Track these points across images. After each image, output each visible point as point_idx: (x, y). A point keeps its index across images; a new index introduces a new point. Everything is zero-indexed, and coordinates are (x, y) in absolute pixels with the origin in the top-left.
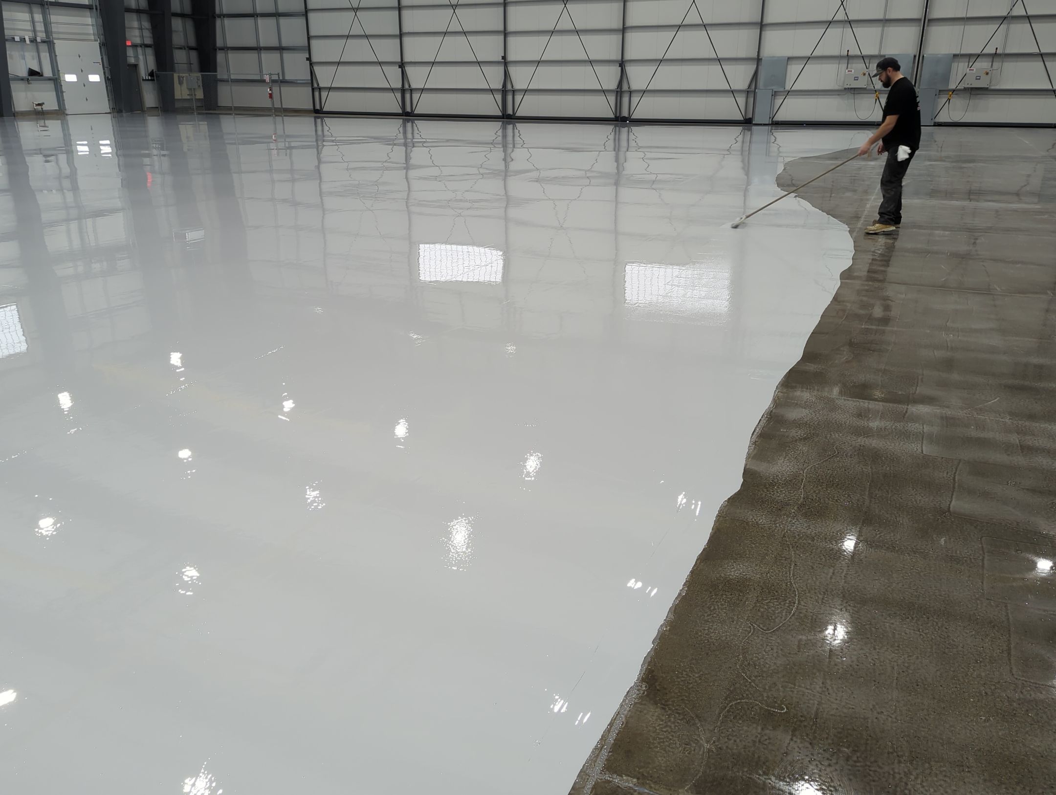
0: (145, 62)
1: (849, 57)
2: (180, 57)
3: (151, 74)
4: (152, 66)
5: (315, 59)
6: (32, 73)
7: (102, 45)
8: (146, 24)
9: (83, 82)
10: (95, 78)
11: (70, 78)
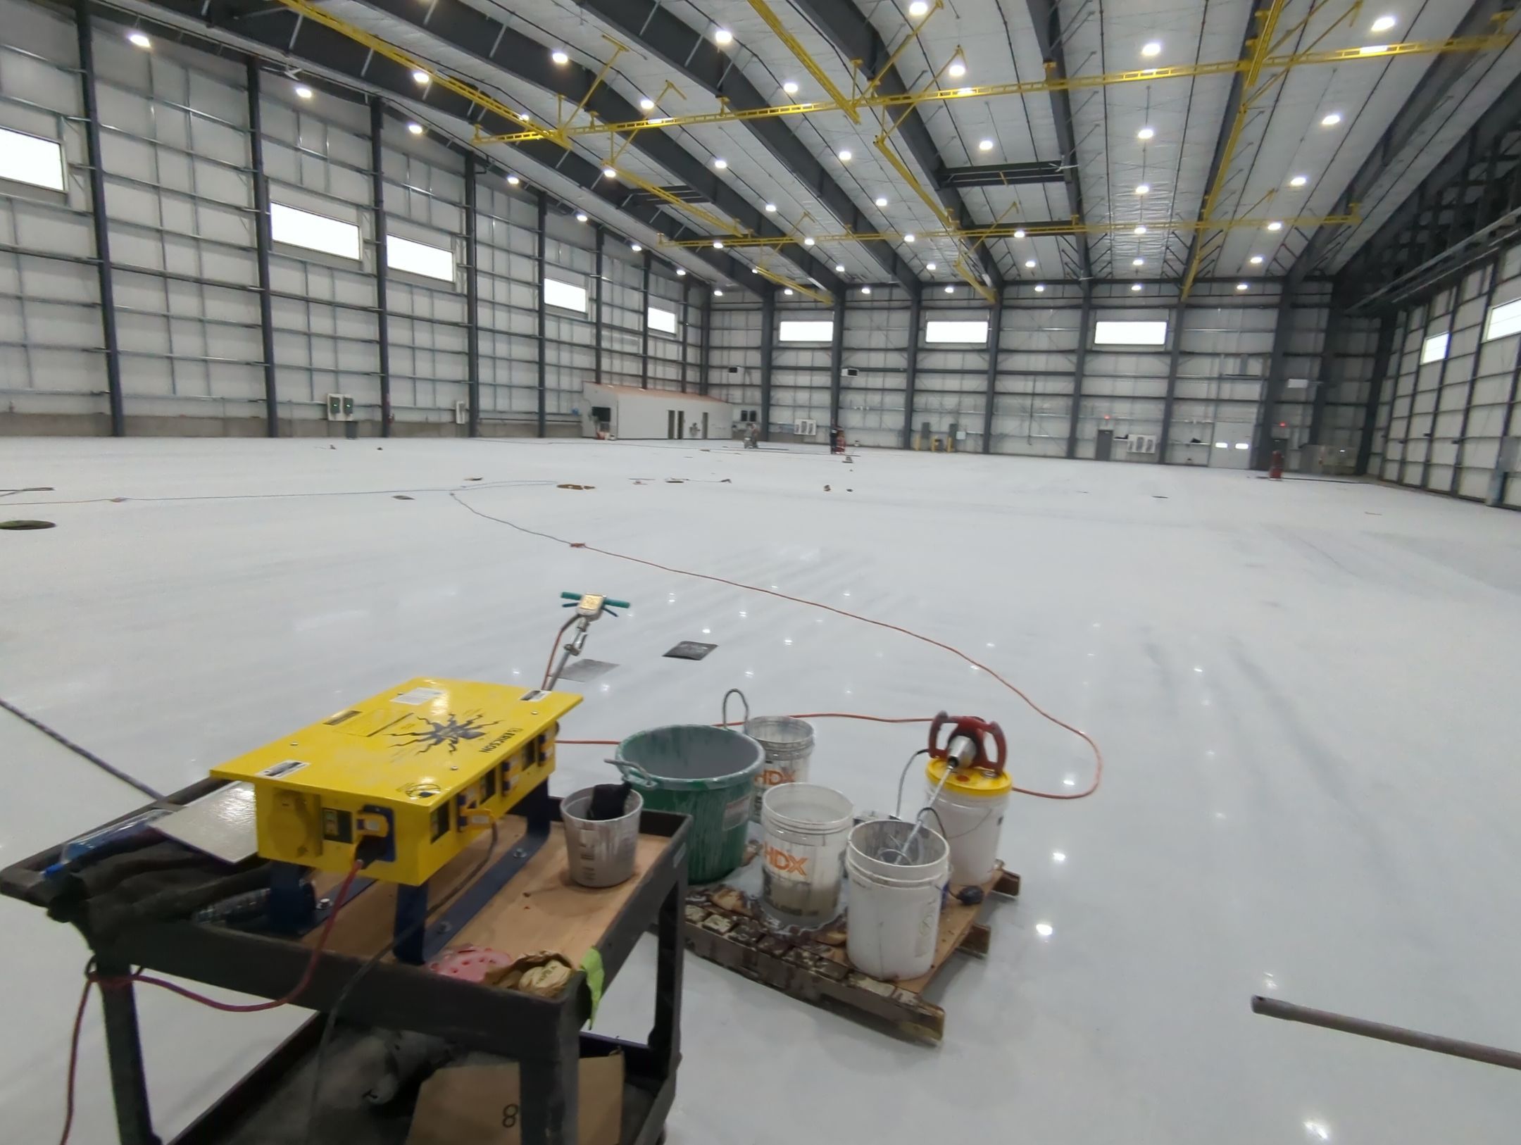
0: (1298, 437)
2: (1343, 435)
3: (1300, 447)
4: (1305, 439)
6: (1195, 441)
7: (1258, 426)
8: (1310, 411)
9: (1231, 448)
10: (1243, 446)
11: (1221, 445)
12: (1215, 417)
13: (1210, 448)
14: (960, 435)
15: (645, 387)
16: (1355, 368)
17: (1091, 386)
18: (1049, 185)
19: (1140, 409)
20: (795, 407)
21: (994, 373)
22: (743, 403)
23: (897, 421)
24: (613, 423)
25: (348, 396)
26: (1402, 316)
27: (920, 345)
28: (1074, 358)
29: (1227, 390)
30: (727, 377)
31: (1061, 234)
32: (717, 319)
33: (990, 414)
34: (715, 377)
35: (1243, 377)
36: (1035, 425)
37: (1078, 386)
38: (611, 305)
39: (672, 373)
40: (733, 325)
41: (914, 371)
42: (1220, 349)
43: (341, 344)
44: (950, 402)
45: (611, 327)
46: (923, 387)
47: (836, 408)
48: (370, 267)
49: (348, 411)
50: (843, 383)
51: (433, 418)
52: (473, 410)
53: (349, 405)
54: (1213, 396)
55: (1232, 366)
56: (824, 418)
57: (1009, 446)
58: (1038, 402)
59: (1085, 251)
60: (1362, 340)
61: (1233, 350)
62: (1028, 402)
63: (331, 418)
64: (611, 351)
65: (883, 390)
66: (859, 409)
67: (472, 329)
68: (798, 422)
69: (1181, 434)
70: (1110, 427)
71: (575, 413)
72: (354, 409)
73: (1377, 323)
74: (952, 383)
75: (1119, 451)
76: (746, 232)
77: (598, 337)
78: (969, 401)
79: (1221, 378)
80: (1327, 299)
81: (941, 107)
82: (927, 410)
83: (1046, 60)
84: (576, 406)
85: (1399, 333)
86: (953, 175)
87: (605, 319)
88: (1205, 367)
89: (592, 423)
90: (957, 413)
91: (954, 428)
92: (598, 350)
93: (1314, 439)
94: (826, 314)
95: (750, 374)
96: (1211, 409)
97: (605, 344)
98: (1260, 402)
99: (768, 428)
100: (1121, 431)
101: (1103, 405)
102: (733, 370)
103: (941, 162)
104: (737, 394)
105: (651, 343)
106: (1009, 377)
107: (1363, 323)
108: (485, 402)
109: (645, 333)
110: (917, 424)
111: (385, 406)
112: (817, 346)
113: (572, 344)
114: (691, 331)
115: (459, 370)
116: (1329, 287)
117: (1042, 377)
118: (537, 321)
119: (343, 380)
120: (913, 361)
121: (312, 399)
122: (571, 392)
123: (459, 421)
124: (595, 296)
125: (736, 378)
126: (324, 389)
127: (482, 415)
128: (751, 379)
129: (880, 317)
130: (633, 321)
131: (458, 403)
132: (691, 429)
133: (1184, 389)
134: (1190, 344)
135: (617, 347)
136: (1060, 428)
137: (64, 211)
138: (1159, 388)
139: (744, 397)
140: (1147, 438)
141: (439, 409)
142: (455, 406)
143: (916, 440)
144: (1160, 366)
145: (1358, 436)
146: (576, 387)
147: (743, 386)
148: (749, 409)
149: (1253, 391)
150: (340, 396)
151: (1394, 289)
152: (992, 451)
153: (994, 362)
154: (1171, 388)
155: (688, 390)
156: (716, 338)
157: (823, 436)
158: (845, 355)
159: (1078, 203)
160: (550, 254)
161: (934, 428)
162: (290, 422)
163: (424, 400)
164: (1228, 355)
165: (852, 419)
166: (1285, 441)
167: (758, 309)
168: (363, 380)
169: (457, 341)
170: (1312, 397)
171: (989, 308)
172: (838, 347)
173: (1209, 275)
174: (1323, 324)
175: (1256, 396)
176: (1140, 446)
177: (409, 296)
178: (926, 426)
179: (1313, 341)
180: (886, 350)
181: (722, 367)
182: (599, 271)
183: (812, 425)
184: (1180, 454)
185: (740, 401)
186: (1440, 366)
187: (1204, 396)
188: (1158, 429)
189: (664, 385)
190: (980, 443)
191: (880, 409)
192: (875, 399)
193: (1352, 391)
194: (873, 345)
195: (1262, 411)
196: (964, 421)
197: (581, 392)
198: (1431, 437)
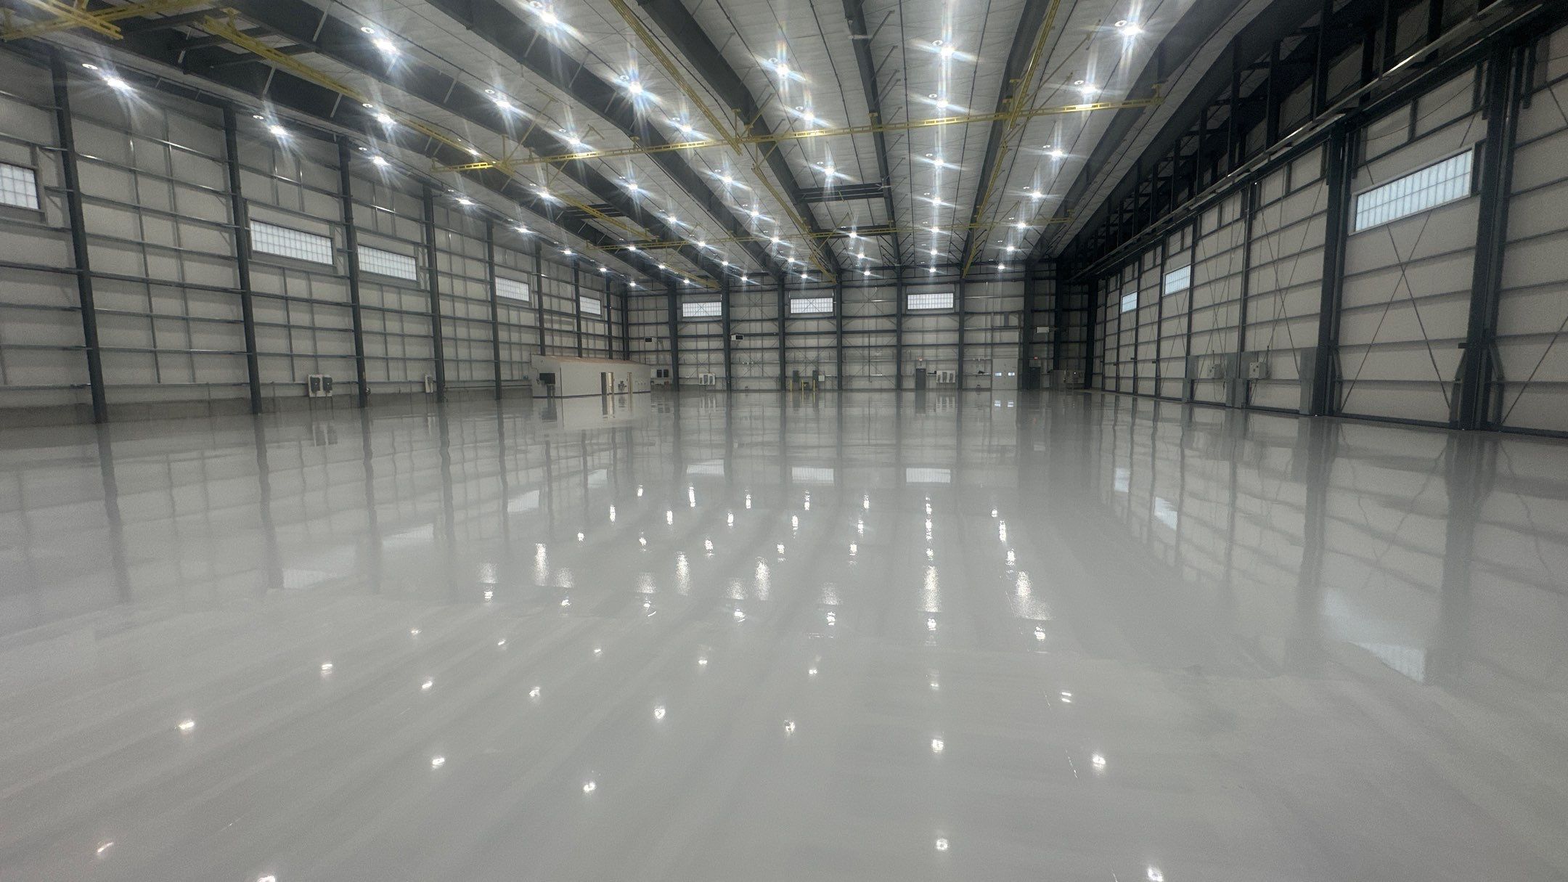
0: (1047, 366)
1: (1214, 355)
4: (1051, 367)
5: (1106, 361)
6: (980, 372)
12: (992, 355)
13: (991, 376)
14: (821, 378)
15: (580, 356)
16: (1076, 318)
17: (910, 339)
18: (872, 200)
19: (943, 353)
20: (698, 365)
21: (840, 333)
22: (658, 364)
23: (774, 371)
24: (557, 384)
25: (327, 376)
26: (1102, 283)
27: (786, 315)
28: (894, 320)
29: (998, 337)
30: (643, 345)
31: (881, 235)
32: (633, 304)
33: (841, 361)
34: (634, 346)
35: (1006, 327)
36: (872, 368)
37: (899, 340)
38: (550, 296)
39: (601, 344)
40: (646, 307)
41: (783, 334)
42: (990, 309)
43: (318, 334)
44: (812, 355)
45: (551, 312)
46: (791, 346)
47: (729, 364)
48: (342, 270)
49: (327, 389)
50: (733, 345)
51: (404, 390)
52: (440, 381)
53: (328, 384)
54: (989, 341)
55: (999, 321)
56: (720, 372)
57: (857, 384)
58: (874, 353)
59: (897, 245)
60: (1078, 300)
61: (998, 309)
62: (866, 352)
63: (311, 395)
64: (552, 330)
65: (763, 349)
66: (746, 364)
67: (435, 318)
68: (701, 376)
69: (972, 369)
70: (923, 366)
71: (526, 379)
72: (333, 386)
73: (1086, 288)
74: (812, 342)
75: (932, 383)
76: (654, 238)
77: (541, 320)
78: (824, 354)
79: (993, 329)
80: (1054, 274)
81: (795, 145)
82: (796, 362)
83: (871, 111)
84: (526, 373)
85: (1101, 294)
86: (805, 194)
87: (546, 306)
88: (982, 321)
89: (540, 386)
90: (817, 362)
91: (816, 373)
92: (541, 331)
93: (1057, 367)
94: (715, 297)
95: (662, 343)
96: (989, 351)
97: (547, 325)
98: (1020, 344)
99: (678, 382)
100: (932, 368)
101: (918, 352)
102: (649, 340)
103: (795, 184)
104: (653, 358)
105: (583, 323)
106: (854, 335)
107: (1078, 288)
108: (449, 374)
109: (578, 315)
110: (790, 372)
111: (361, 382)
112: (711, 319)
113: (520, 326)
114: (613, 313)
115: (426, 351)
116: (1054, 266)
117: (874, 335)
118: (490, 309)
119: (321, 363)
120: (782, 327)
121: (294, 380)
122: (521, 363)
123: (428, 391)
124: (536, 289)
125: (651, 346)
126: (304, 371)
127: (447, 385)
128: (662, 346)
129: (756, 297)
130: (568, 307)
131: (426, 377)
132: (619, 386)
133: (972, 337)
134: (969, 308)
135: (556, 326)
136: (890, 369)
137: (41, 228)
138: (953, 338)
139: (657, 358)
140: (949, 372)
141: (410, 382)
142: (424, 378)
143: (790, 384)
144: (951, 323)
145: (1083, 362)
146: (525, 358)
147: (657, 351)
148: (662, 368)
149: (1015, 336)
150: (320, 377)
151: (1097, 266)
152: (844, 388)
153: (840, 326)
154: (961, 337)
155: (614, 357)
156: (633, 317)
157: (720, 386)
158: (732, 326)
159: (891, 210)
160: (498, 258)
161: (802, 374)
162: (273, 399)
163: (396, 375)
164: (996, 313)
165: (742, 371)
166: (1040, 368)
167: (664, 295)
168: (341, 363)
169: (423, 328)
170: (1052, 338)
171: (833, 288)
172: (727, 320)
173: (979, 260)
174: (1053, 291)
175: (1017, 340)
176: (945, 378)
177: (380, 293)
178: (796, 373)
179: (1048, 302)
180: (762, 320)
181: (639, 339)
182: (539, 271)
183: (711, 377)
184: (972, 383)
185: (655, 363)
186: (1134, 314)
187: (983, 341)
188: (956, 366)
189: (595, 354)
190: (836, 383)
191: (762, 363)
192: (759, 355)
193: (1076, 333)
194: (753, 317)
195: (1022, 349)
196: (821, 368)
197: (529, 363)
198: (1135, 361)
